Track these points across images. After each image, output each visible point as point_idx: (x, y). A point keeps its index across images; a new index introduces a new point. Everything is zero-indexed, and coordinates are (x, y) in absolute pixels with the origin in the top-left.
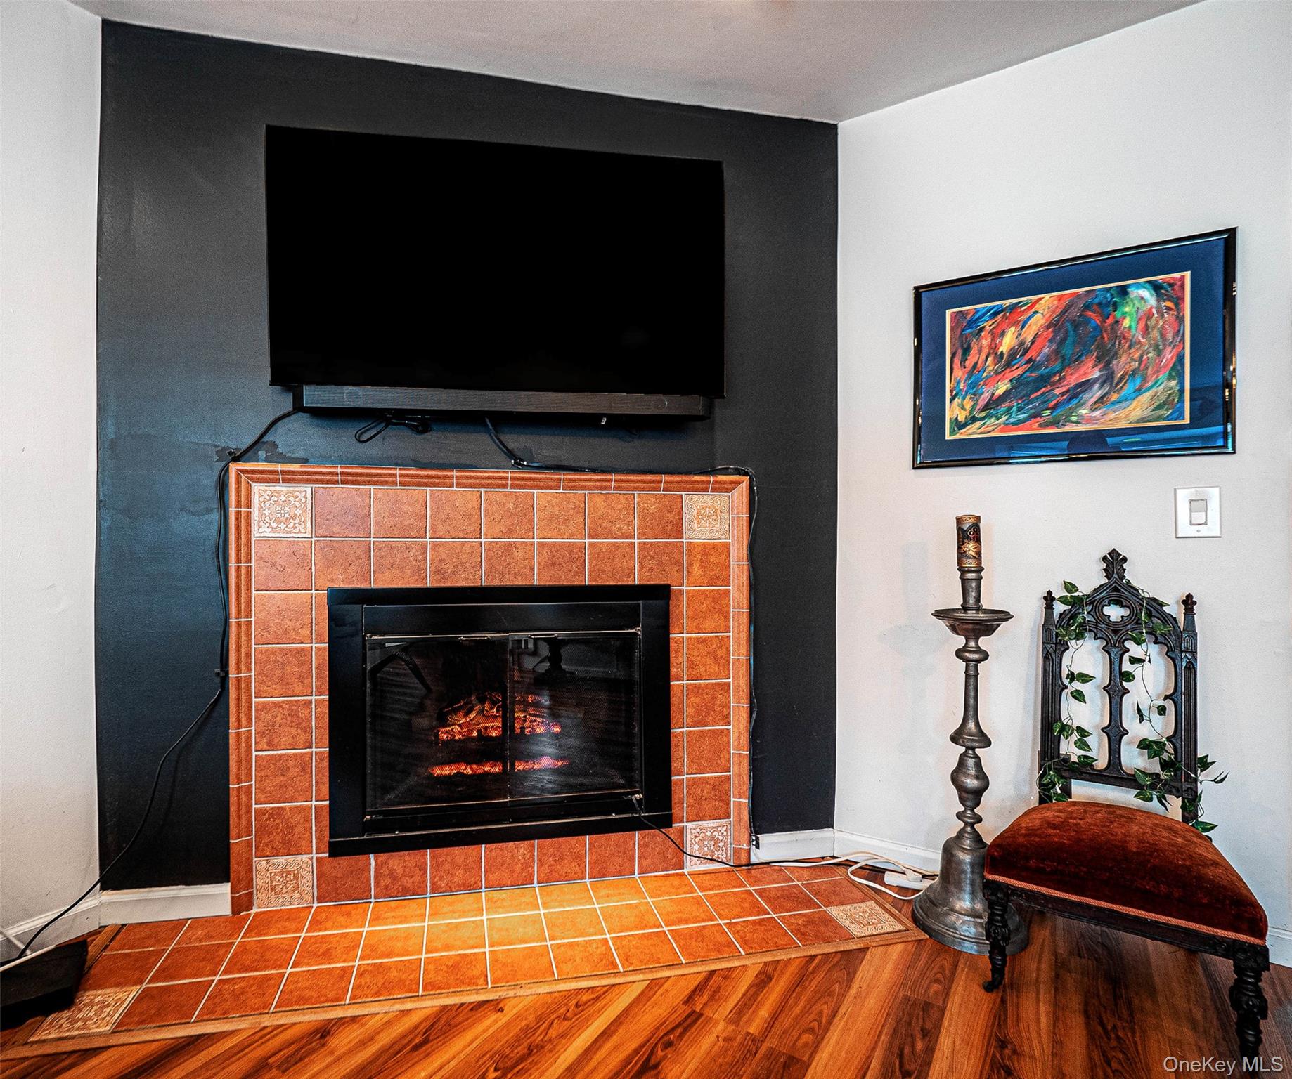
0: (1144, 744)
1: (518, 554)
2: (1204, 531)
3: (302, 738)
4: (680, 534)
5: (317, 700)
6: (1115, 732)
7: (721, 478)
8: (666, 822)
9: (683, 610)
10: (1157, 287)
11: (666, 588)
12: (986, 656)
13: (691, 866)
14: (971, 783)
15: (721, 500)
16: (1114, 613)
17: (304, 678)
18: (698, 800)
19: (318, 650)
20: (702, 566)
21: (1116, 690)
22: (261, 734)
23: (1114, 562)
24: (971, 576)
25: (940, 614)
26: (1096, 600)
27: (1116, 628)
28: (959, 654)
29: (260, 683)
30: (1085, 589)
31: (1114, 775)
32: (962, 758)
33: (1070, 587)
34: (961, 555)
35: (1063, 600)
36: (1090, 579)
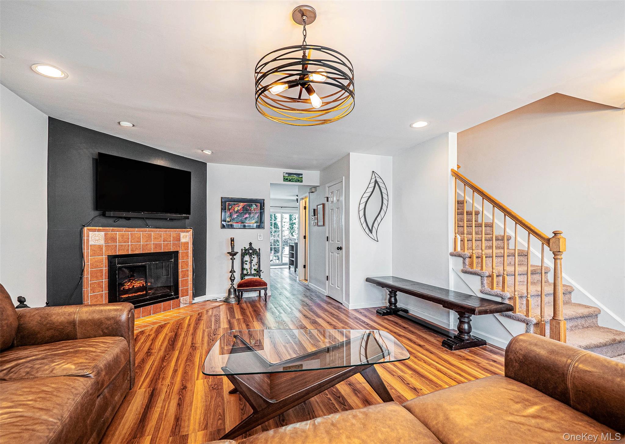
0: (254, 269)
1: (149, 246)
2: (261, 239)
3: (101, 290)
4: (180, 241)
5: (105, 281)
6: (251, 268)
7: (188, 229)
8: (178, 298)
9: (180, 255)
10: (256, 205)
11: (178, 252)
12: (235, 259)
13: (182, 306)
14: (233, 278)
15: (187, 234)
16: (251, 251)
17: (102, 276)
18: (182, 292)
19: (105, 269)
20: (184, 247)
21: (251, 263)
22: (91, 290)
23: (251, 244)
24: (233, 248)
25: (228, 253)
26: (248, 250)
27: (251, 253)
28: (231, 259)
29: (91, 278)
30: (247, 248)
31: (251, 275)
32: (231, 275)
33: (245, 248)
34: (231, 244)
35: (244, 250)
36: (247, 247)
